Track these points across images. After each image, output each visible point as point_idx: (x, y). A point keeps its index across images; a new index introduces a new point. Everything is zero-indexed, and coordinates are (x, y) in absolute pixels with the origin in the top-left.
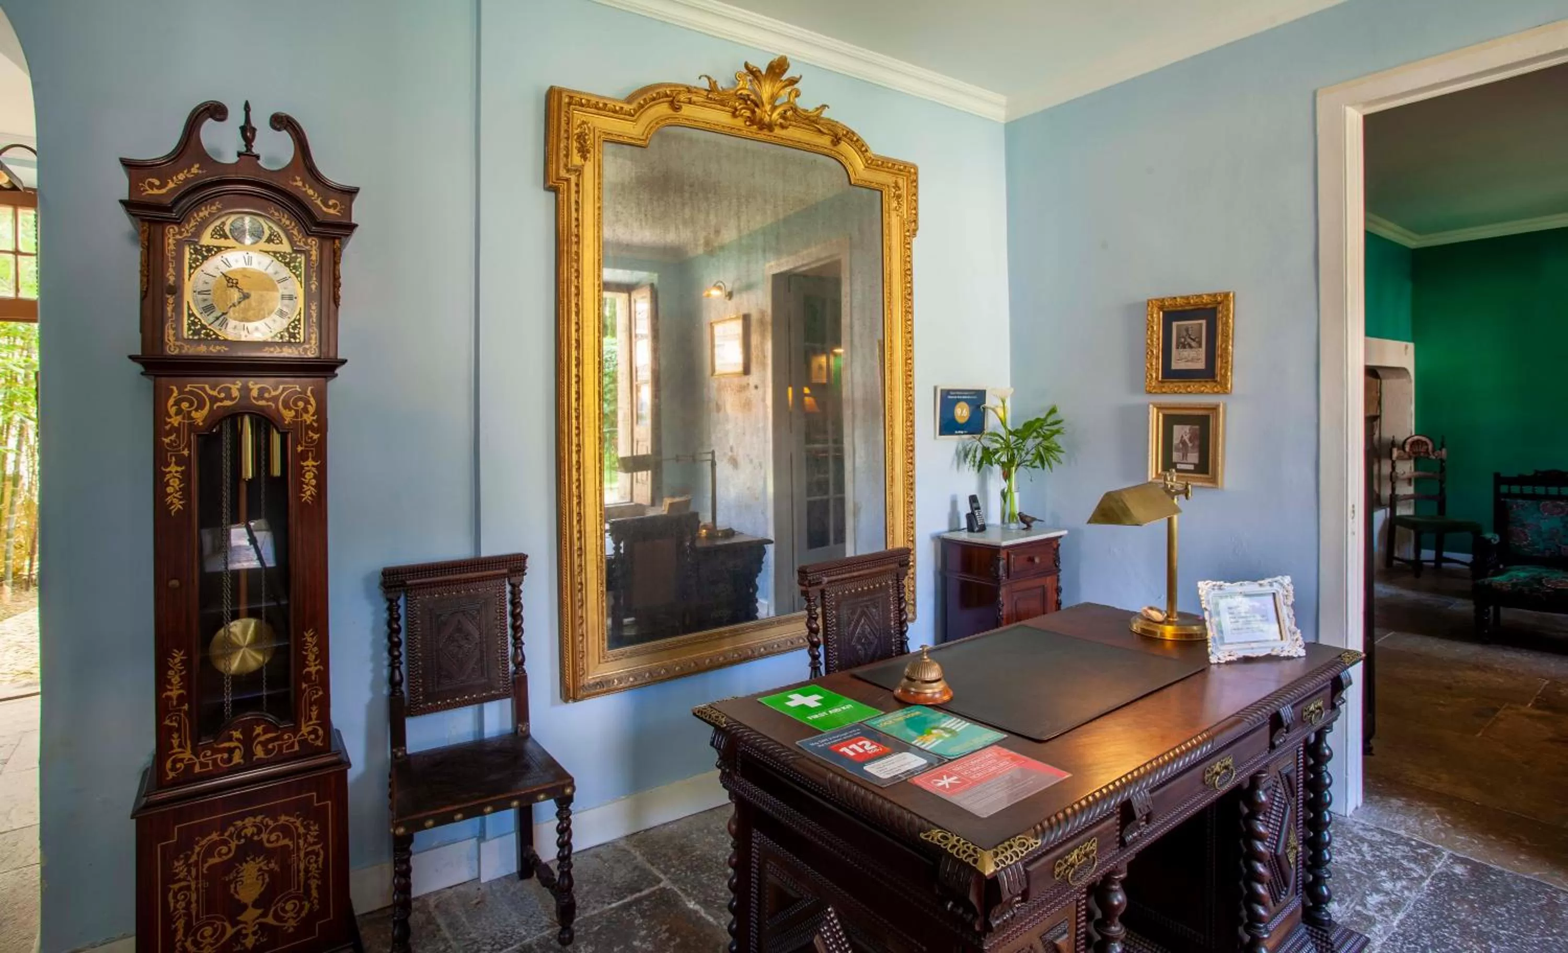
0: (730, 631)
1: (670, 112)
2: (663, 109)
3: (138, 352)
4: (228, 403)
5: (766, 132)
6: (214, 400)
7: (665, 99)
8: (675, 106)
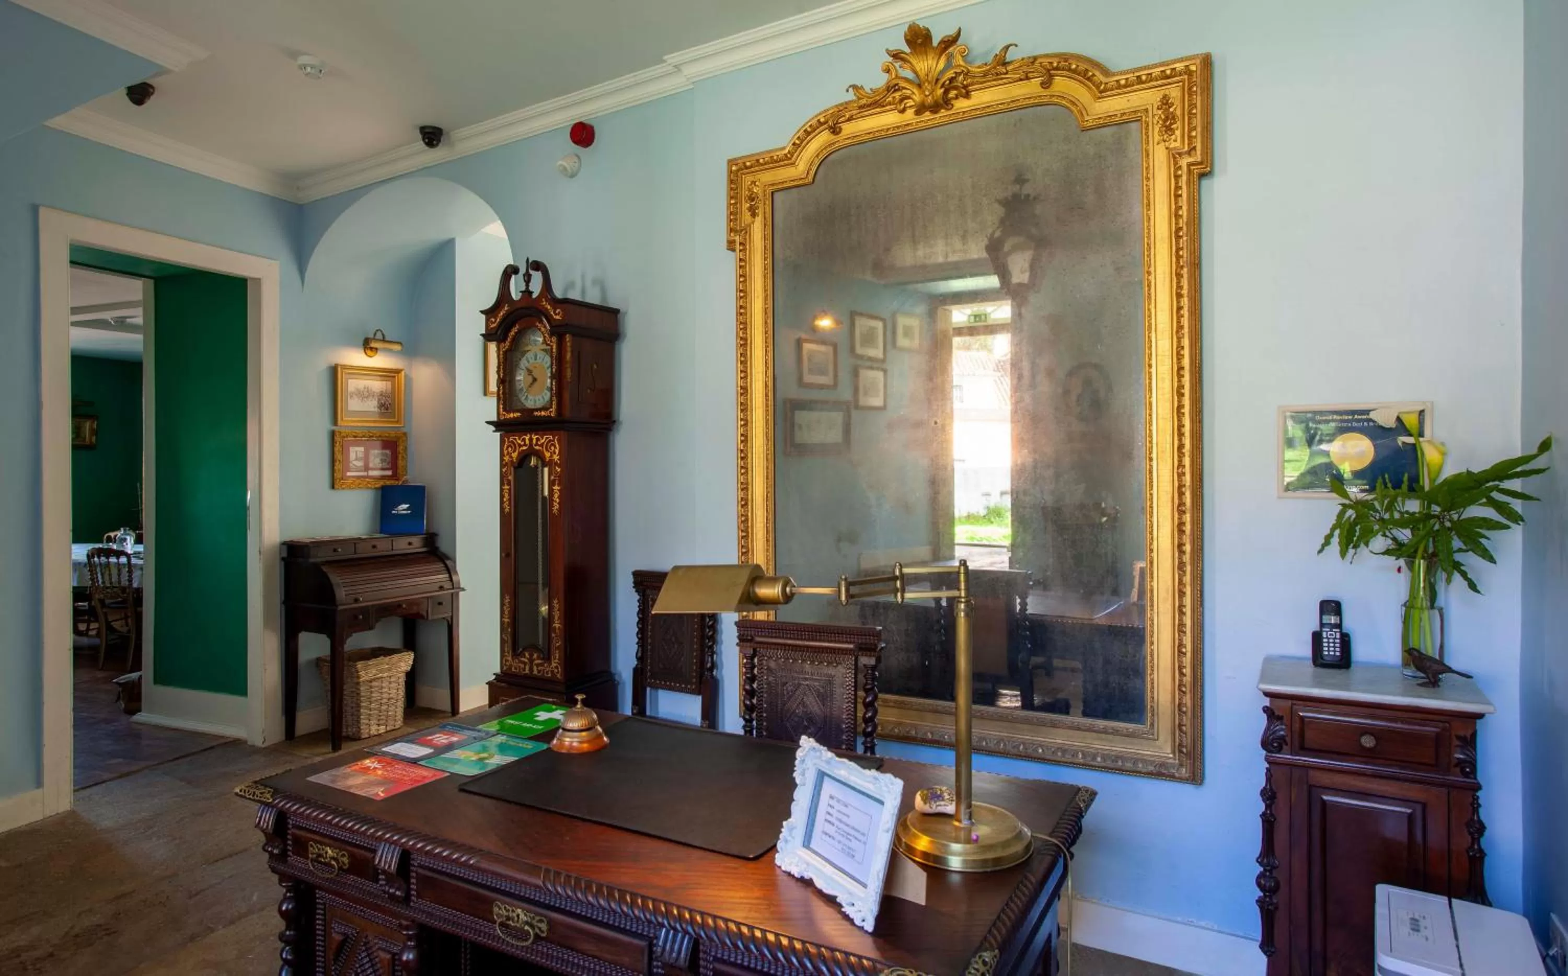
0: (896, 702)
1: (833, 137)
2: (823, 138)
3: (494, 419)
4: (524, 448)
5: (943, 112)
6: (520, 446)
7: (821, 128)
8: (835, 130)
